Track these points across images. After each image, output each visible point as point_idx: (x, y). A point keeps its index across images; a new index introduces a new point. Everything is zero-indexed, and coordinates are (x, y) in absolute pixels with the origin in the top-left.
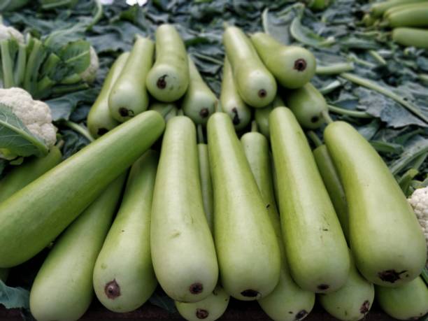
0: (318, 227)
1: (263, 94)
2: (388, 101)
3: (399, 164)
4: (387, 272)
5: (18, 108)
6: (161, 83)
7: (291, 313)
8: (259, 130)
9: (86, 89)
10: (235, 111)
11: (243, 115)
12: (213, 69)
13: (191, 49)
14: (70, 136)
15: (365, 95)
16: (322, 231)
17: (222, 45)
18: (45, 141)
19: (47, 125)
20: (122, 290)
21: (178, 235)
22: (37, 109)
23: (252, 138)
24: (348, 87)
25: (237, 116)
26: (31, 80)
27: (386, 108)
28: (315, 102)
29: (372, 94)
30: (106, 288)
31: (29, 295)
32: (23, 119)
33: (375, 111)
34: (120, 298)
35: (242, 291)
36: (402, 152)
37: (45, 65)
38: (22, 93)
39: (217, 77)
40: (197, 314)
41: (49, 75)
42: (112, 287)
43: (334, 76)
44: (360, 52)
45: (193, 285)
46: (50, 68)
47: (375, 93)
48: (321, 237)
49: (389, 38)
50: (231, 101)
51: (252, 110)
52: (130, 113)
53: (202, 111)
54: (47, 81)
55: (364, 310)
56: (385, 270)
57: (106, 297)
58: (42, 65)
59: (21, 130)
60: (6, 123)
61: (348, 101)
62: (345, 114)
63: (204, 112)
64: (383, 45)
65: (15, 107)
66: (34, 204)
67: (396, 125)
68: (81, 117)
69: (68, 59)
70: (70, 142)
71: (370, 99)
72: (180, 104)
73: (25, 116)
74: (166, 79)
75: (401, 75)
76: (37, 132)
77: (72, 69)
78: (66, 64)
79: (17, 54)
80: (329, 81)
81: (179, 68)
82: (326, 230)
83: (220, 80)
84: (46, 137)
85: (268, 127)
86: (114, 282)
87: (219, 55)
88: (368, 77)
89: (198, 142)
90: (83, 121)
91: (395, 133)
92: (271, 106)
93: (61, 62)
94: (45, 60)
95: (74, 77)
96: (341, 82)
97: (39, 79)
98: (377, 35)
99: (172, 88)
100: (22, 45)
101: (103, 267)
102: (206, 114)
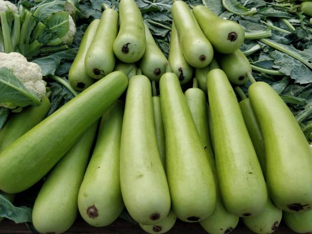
0: (245, 170)
1: (203, 58)
2: (296, 62)
3: (303, 114)
4: (294, 204)
5: (17, 70)
6: (125, 49)
7: (222, 229)
8: (199, 87)
9: (67, 49)
10: (180, 70)
11: (187, 73)
12: (163, 33)
13: (146, 16)
14: (55, 87)
15: (279, 58)
16: (248, 173)
17: (170, 13)
18: (38, 95)
19: (39, 81)
20: (100, 212)
21: (141, 176)
22: (31, 70)
23: (194, 93)
24: (266, 50)
25: (182, 74)
26: (25, 43)
27: (294, 68)
28: (242, 65)
29: (284, 56)
30: (88, 210)
31: (32, 213)
32: (21, 78)
33: (286, 71)
34: (98, 217)
35: (188, 217)
36: (306, 104)
37: (35, 31)
38: (19, 57)
39: (166, 40)
40: (154, 229)
41: (37, 39)
42: (92, 210)
43: (255, 41)
44: (276, 20)
45: (153, 214)
46: (39, 33)
47: (287, 56)
48: (247, 179)
49: (299, 10)
50: (177, 62)
51: (194, 70)
52: (102, 73)
53: (156, 70)
54: (36, 44)
55: (274, 228)
56: (294, 203)
57: (88, 216)
58: (33, 31)
59: (20, 89)
60: (8, 83)
61: (266, 62)
62: (263, 72)
63: (158, 71)
64: (294, 15)
65: (15, 69)
66: (33, 148)
67: (301, 83)
68: (63, 72)
69: (52, 26)
70: (56, 93)
71: (283, 61)
72: (139, 65)
73: (23, 76)
74: (129, 46)
75: (307, 41)
76: (32, 88)
77: (55, 35)
78: (51, 30)
79: (13, 23)
80: (251, 45)
81: (139, 37)
82: (251, 173)
83: (168, 42)
84: (38, 91)
85: (206, 84)
86: (93, 207)
87: (167, 21)
88: (282, 42)
89: (153, 95)
90: (65, 75)
91: (300, 89)
92: (209, 68)
93: (47, 29)
94: (35, 27)
95: (57, 41)
96: (261, 46)
97: (30, 42)
98: (289, 7)
99: (133, 54)
100: (17, 16)
101: (85, 195)
102: (159, 73)
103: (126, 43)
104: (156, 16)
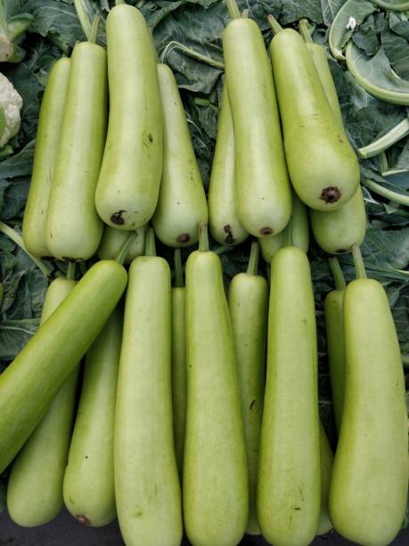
0: (290, 504)
1: (267, 232)
6: (117, 220)
11: (239, 232)
16: (293, 509)
21: (140, 514)
25: (230, 236)
30: (77, 516)
42: (82, 519)
48: (290, 518)
53: (180, 237)
63: (184, 238)
74: (123, 216)
82: (298, 509)
89: (173, 286)
99: (133, 225)
101: (71, 501)
102: (186, 240)
103: (118, 211)
104: (194, 25)
